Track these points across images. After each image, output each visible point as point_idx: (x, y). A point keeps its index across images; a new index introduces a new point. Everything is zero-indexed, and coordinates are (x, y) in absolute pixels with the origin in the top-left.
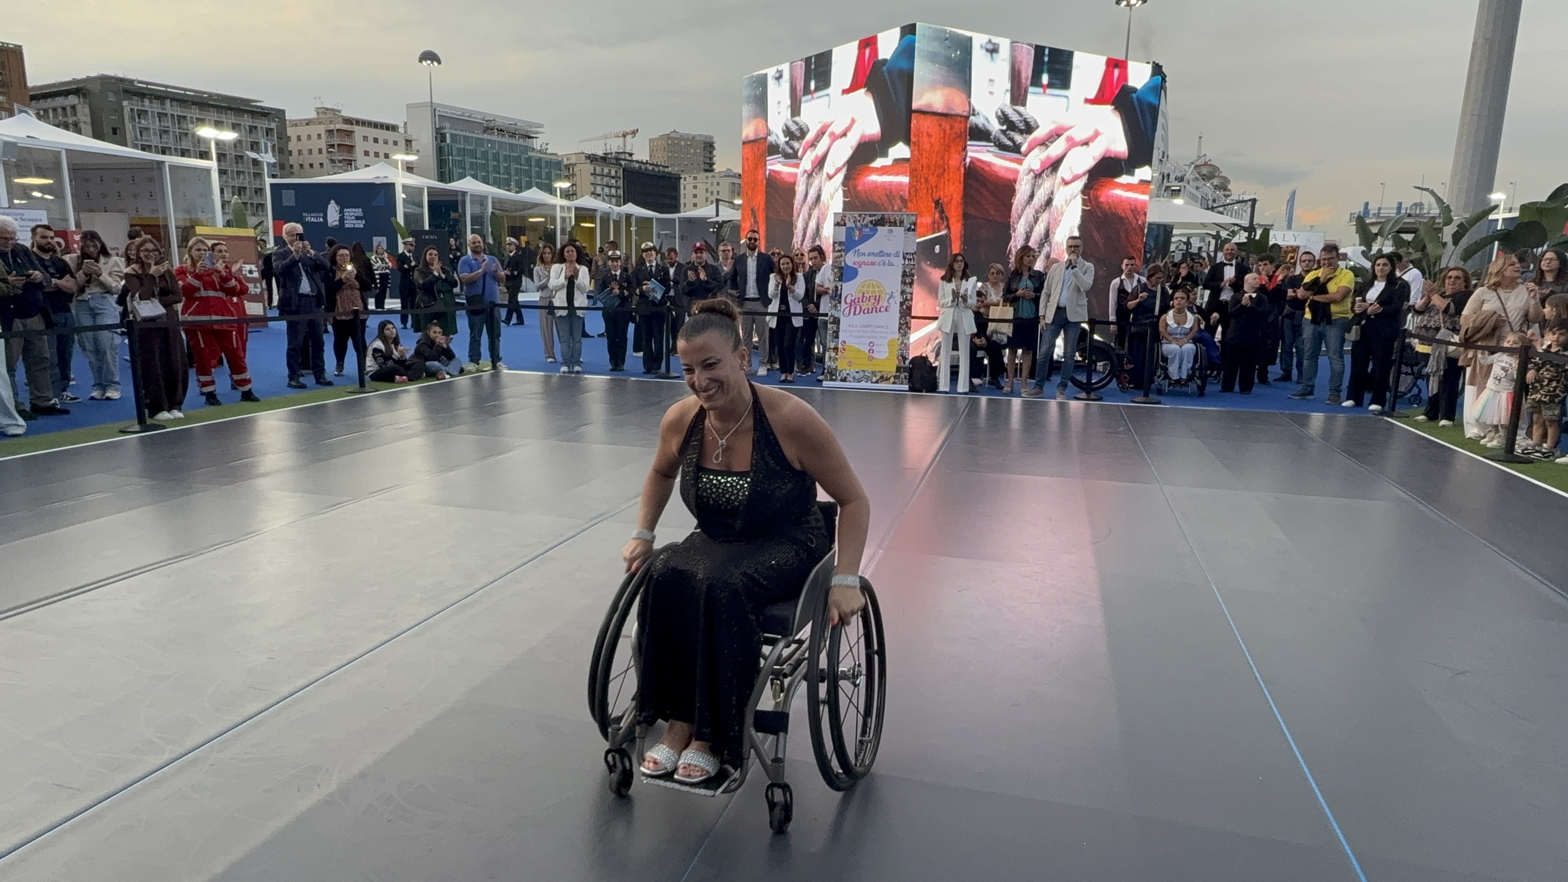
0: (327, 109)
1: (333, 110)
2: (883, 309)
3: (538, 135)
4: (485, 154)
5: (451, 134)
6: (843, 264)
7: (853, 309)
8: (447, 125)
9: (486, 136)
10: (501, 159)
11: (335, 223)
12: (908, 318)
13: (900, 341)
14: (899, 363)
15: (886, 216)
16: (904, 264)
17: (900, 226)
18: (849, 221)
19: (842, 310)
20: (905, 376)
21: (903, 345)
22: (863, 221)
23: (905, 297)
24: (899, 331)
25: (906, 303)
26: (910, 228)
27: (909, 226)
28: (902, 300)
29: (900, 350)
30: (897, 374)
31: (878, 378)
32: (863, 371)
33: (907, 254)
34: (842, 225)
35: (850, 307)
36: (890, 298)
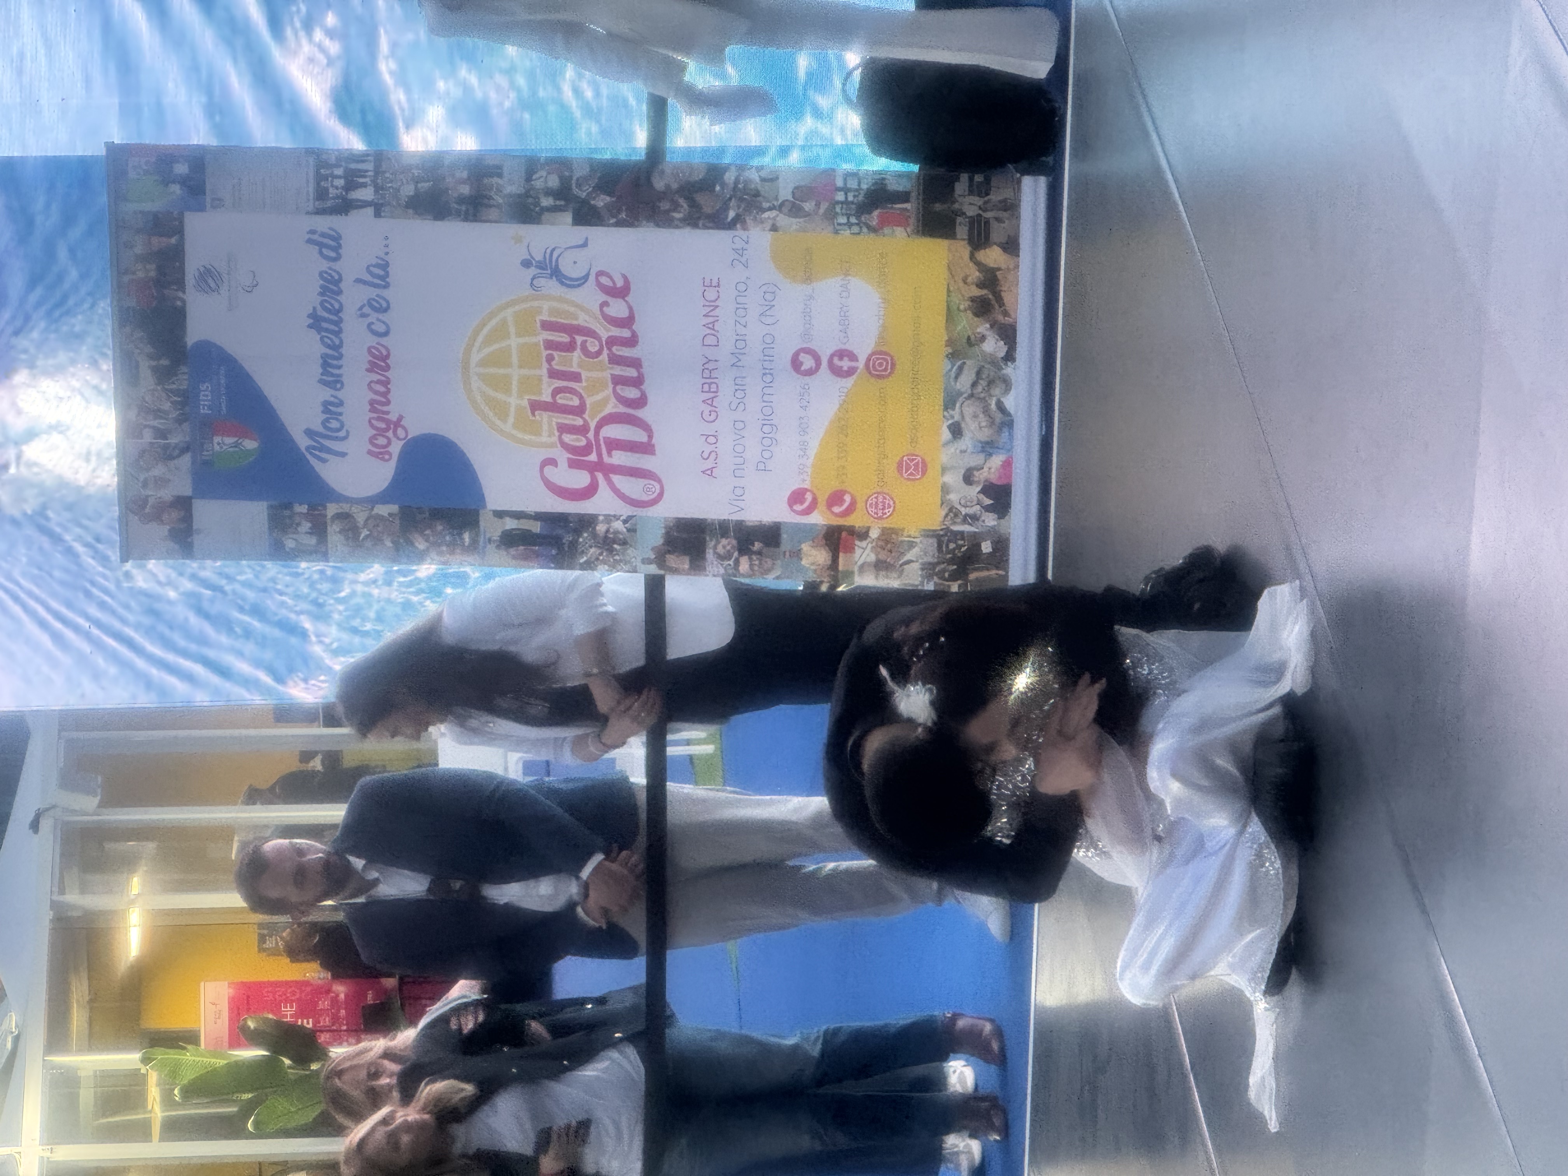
2: (618, 309)
6: (383, 510)
7: (619, 458)
12: (659, 184)
13: (783, 220)
14: (901, 221)
15: (132, 302)
16: (378, 214)
17: (180, 231)
18: (160, 482)
19: (626, 511)
20: (971, 192)
21: (808, 206)
22: (158, 413)
23: (547, 202)
24: (731, 226)
25: (584, 195)
26: (184, 181)
27: (176, 189)
28: (568, 217)
29: (830, 215)
30: (962, 231)
31: (983, 328)
32: (949, 403)
33: (321, 194)
34: (188, 518)
35: (609, 470)
36: (556, 273)
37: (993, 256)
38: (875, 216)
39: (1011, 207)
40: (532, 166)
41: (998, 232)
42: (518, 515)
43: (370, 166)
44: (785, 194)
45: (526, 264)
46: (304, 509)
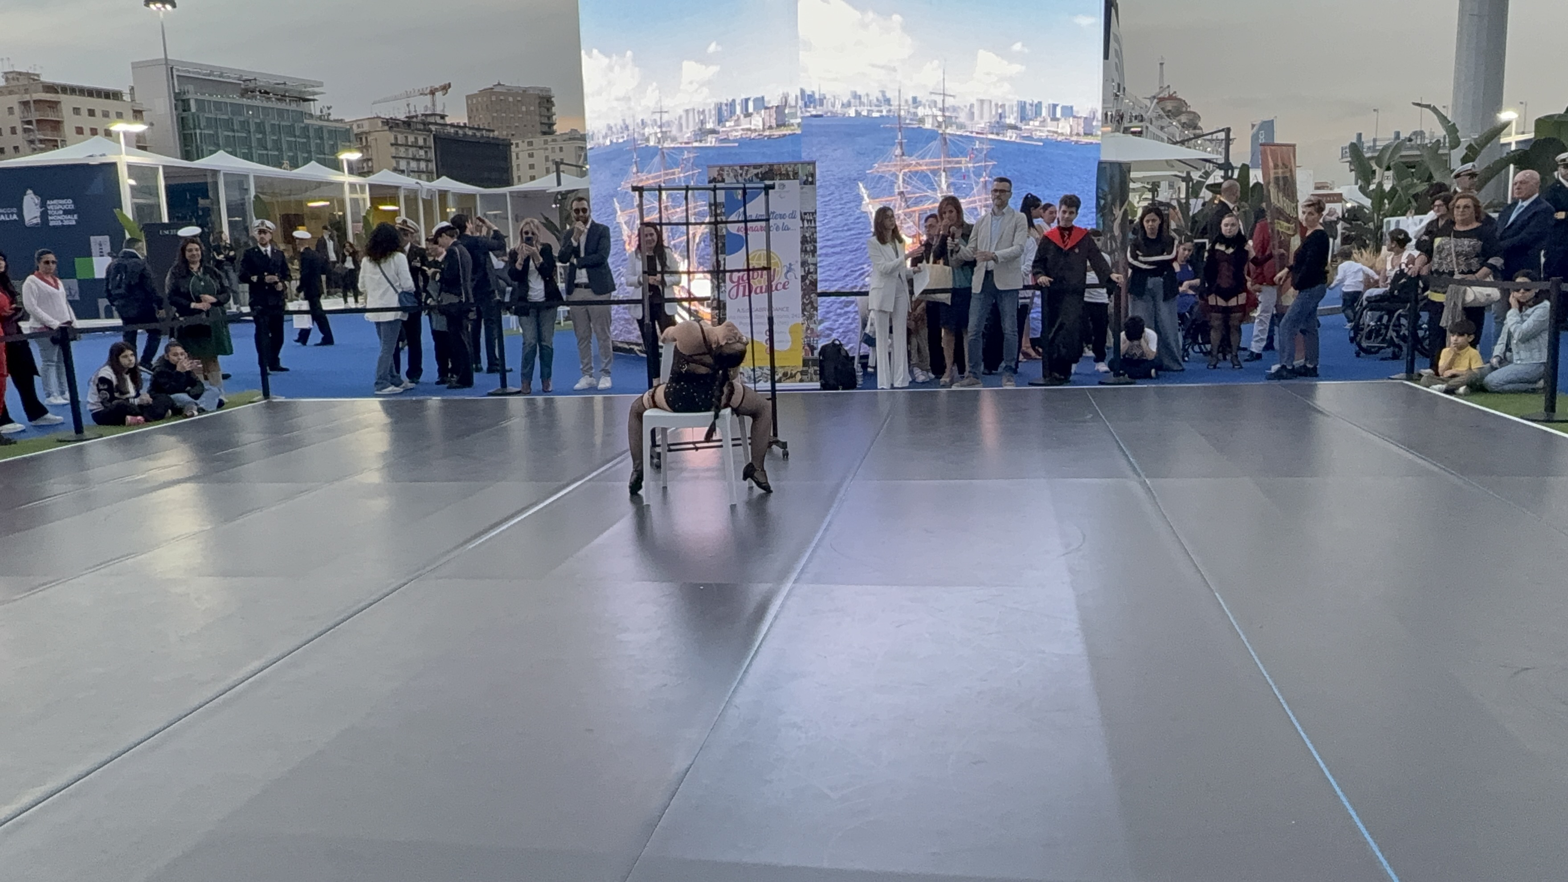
0: (20, 73)
1: (28, 73)
2: (780, 287)
3: (316, 97)
4: (245, 125)
5: (196, 100)
6: (724, 231)
7: (741, 288)
8: (191, 88)
9: (245, 101)
10: (268, 129)
11: (35, 221)
12: (812, 296)
13: (805, 326)
14: (806, 354)
15: (775, 167)
16: (802, 228)
17: (794, 179)
18: (728, 175)
19: (727, 291)
20: (815, 371)
21: (809, 331)
22: (746, 174)
23: (807, 269)
24: (803, 313)
25: (809, 277)
26: (807, 180)
27: (805, 178)
28: (803, 274)
29: (806, 337)
30: (805, 369)
31: (780, 375)
32: (760, 368)
33: (805, 214)
34: (719, 182)
35: (738, 286)
36: (788, 272)
37: (799, 376)
38: (807, 348)
39: (811, 380)
40: (815, 264)
41: (805, 377)
42: (725, 264)
43: (813, 225)
44: (811, 326)
45: (790, 264)
46: (723, 210)
